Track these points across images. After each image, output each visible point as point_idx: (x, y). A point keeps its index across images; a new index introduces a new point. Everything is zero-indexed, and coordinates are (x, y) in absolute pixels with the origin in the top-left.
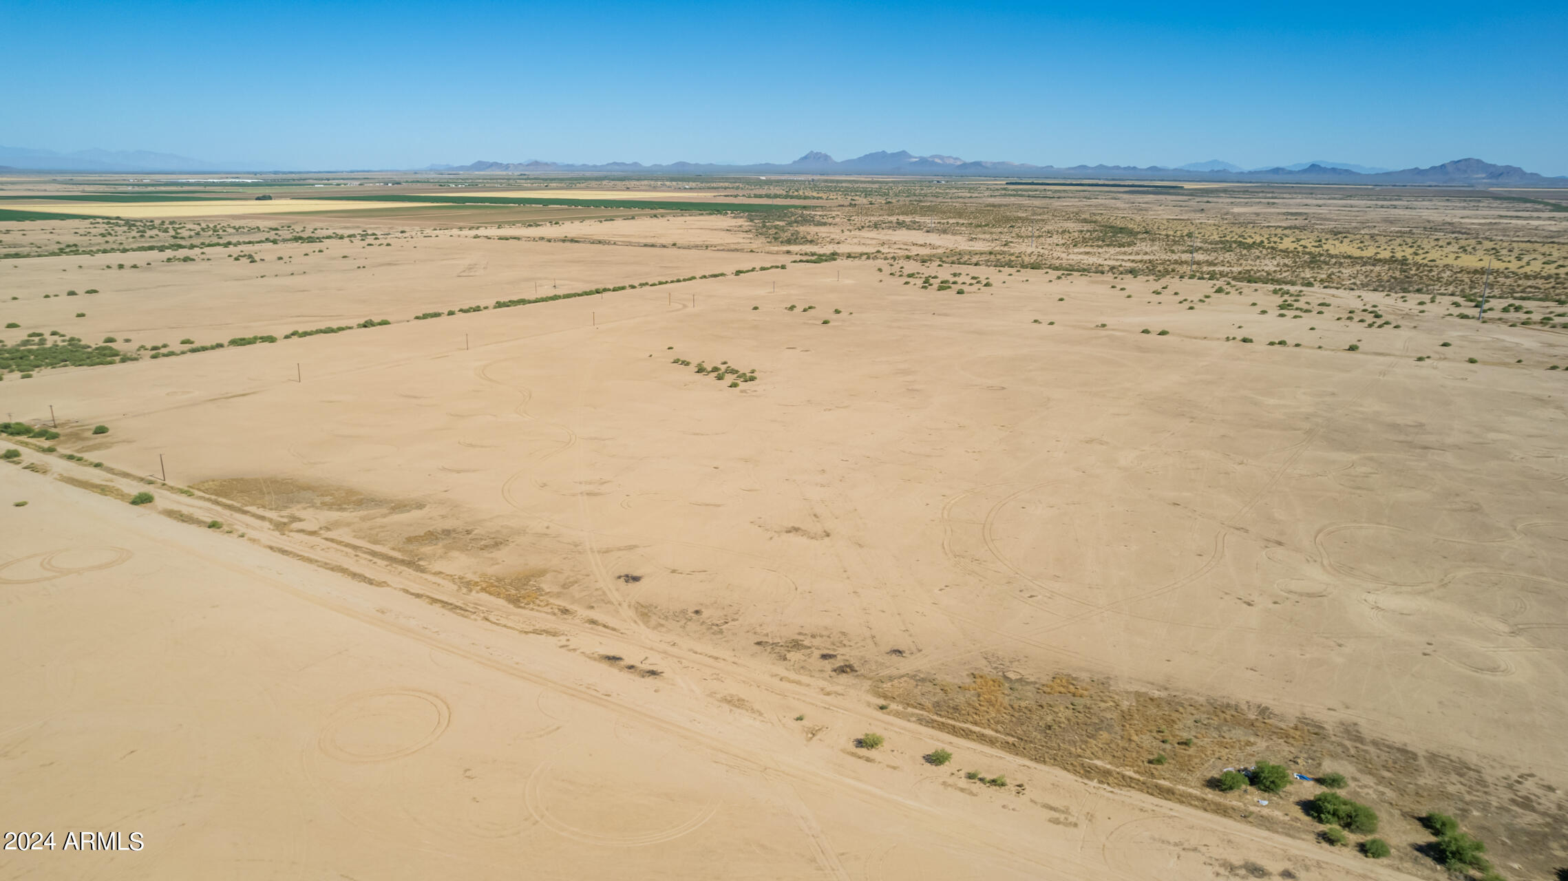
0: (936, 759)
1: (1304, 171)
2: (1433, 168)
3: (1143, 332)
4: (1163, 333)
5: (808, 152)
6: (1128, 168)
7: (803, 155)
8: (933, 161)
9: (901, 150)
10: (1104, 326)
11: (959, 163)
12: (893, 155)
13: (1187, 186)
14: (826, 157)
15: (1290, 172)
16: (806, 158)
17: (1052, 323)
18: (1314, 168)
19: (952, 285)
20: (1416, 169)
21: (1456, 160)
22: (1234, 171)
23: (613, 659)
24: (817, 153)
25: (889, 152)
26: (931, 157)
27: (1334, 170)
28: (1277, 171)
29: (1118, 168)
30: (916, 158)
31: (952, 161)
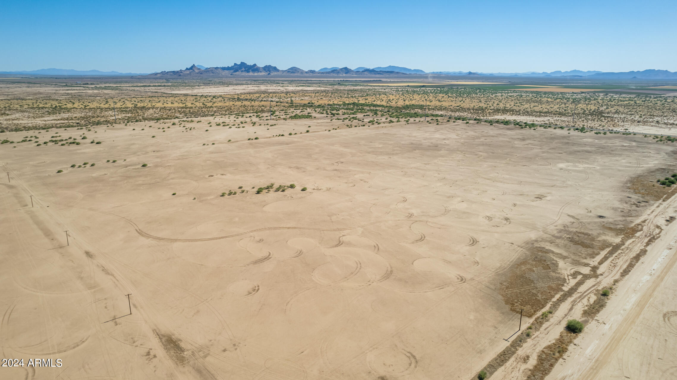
4: (256, 139)
10: (230, 140)
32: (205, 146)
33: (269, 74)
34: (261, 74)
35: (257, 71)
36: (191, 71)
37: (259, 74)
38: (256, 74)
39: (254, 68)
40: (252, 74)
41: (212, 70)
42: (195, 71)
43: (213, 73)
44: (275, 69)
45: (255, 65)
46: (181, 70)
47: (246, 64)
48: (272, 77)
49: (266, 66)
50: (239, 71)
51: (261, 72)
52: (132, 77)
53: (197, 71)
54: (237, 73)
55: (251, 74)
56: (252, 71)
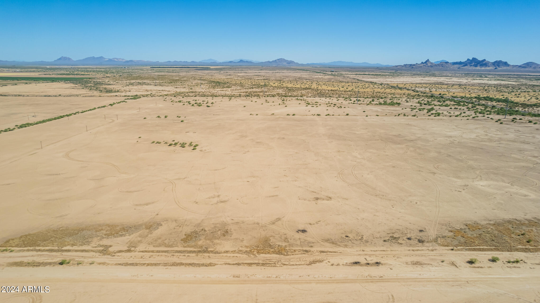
0: (494, 260)
1: (239, 62)
2: (273, 61)
3: (287, 115)
4: (293, 115)
5: (61, 57)
6: (184, 62)
7: (59, 58)
8: (114, 60)
9: (100, 56)
10: (273, 114)
11: (124, 61)
12: (97, 58)
13: (212, 67)
14: (69, 59)
15: (235, 62)
16: (60, 59)
17: (257, 115)
18: (241, 61)
19: (202, 104)
20: (269, 61)
21: (278, 59)
22: (218, 62)
23: (356, 263)
24: (65, 57)
25: (96, 57)
26: (113, 58)
27: (247, 61)
28: (231, 62)
29: (181, 62)
30: (107, 59)
31: (121, 60)
32: (251, 116)
33: (496, 68)
34: (488, 69)
35: (485, 66)
36: (425, 64)
37: (486, 68)
38: (483, 68)
39: (483, 63)
40: (480, 68)
41: (442, 64)
42: (428, 65)
43: (443, 66)
44: (506, 64)
45: (485, 60)
46: (417, 64)
47: (477, 59)
48: (497, 72)
49: (497, 61)
50: (468, 65)
51: (489, 66)
52: (378, 68)
53: (429, 64)
54: (466, 67)
55: (478, 68)
56: (480, 65)
